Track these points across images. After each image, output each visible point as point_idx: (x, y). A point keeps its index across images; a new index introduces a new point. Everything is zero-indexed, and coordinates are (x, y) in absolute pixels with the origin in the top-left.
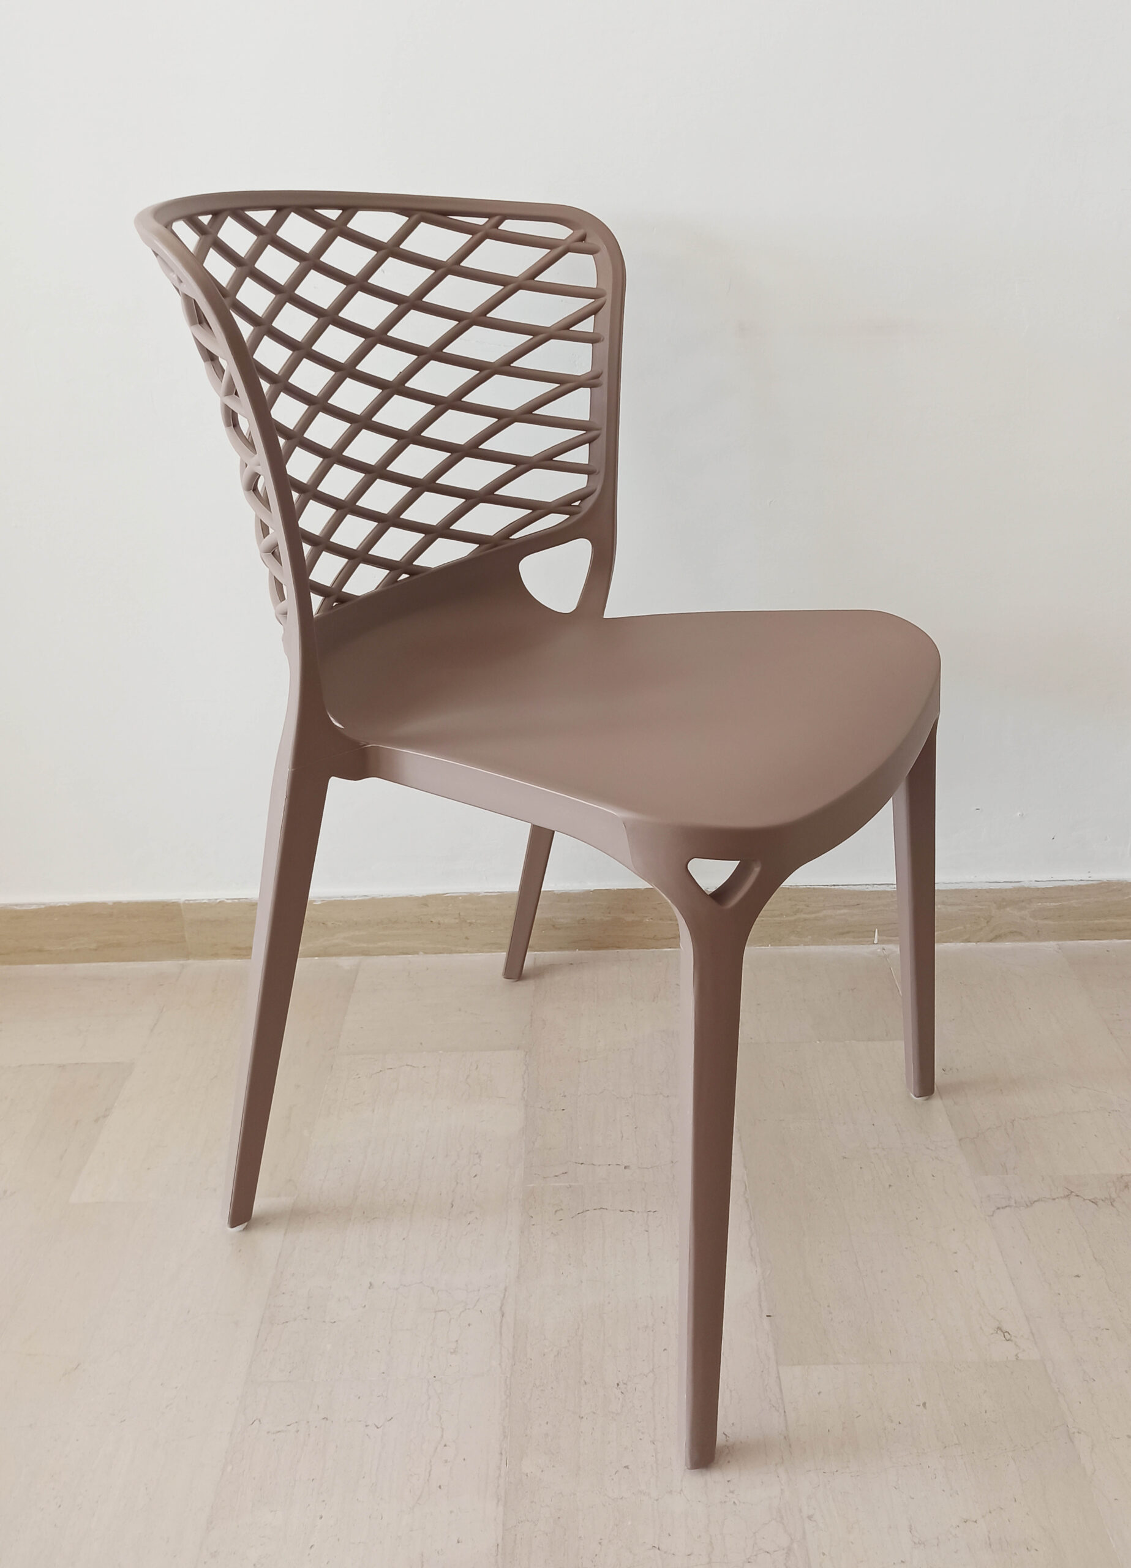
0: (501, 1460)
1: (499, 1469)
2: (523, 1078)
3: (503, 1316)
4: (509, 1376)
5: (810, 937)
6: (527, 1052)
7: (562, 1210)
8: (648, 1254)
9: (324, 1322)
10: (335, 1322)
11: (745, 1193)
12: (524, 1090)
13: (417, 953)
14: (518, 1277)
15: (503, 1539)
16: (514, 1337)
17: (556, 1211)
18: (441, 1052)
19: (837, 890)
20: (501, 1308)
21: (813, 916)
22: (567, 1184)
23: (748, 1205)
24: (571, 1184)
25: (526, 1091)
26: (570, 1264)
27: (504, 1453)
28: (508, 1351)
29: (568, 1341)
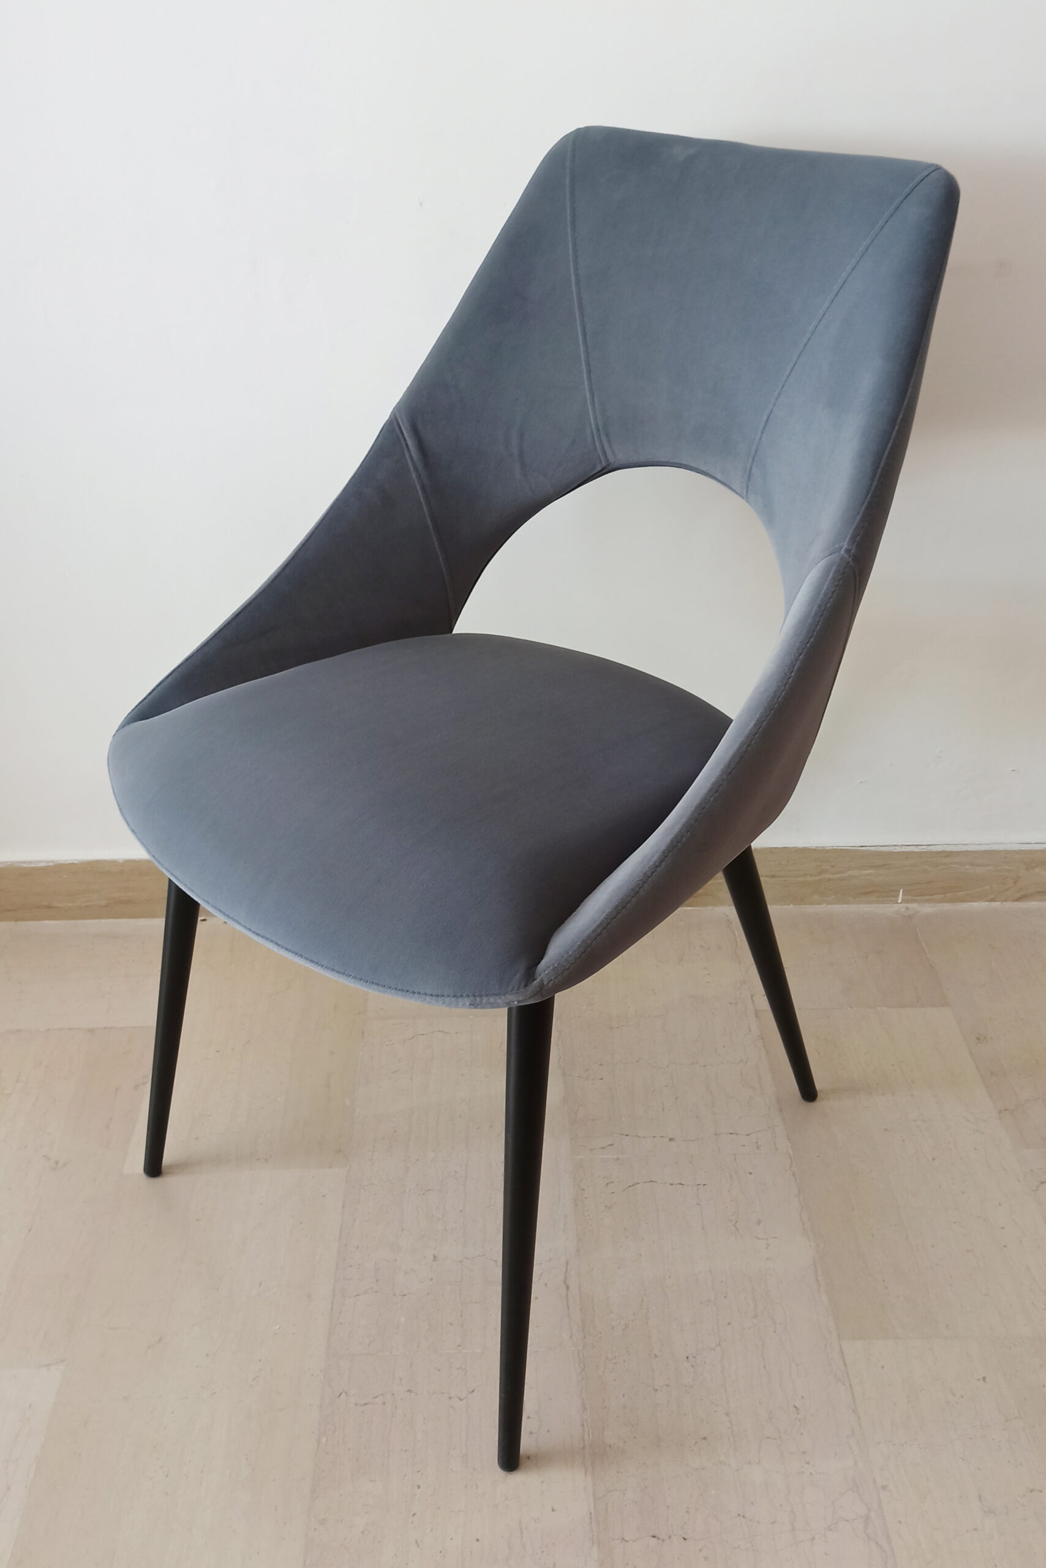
0: (584, 1431)
1: (583, 1439)
2: (557, 1045)
3: (568, 1288)
4: (581, 1349)
5: (833, 897)
6: (558, 1018)
8: (703, 1228)
9: (394, 1294)
10: (405, 1295)
11: (791, 1167)
14: (578, 1251)
15: (595, 1508)
16: (581, 1310)
17: (607, 1184)
18: (471, 1017)
19: (864, 851)
20: (565, 1282)
21: (838, 876)
22: (615, 1156)
23: (795, 1179)
24: (620, 1156)
25: (562, 1059)
26: (627, 1237)
27: (585, 1424)
28: (577, 1324)
29: (634, 1314)
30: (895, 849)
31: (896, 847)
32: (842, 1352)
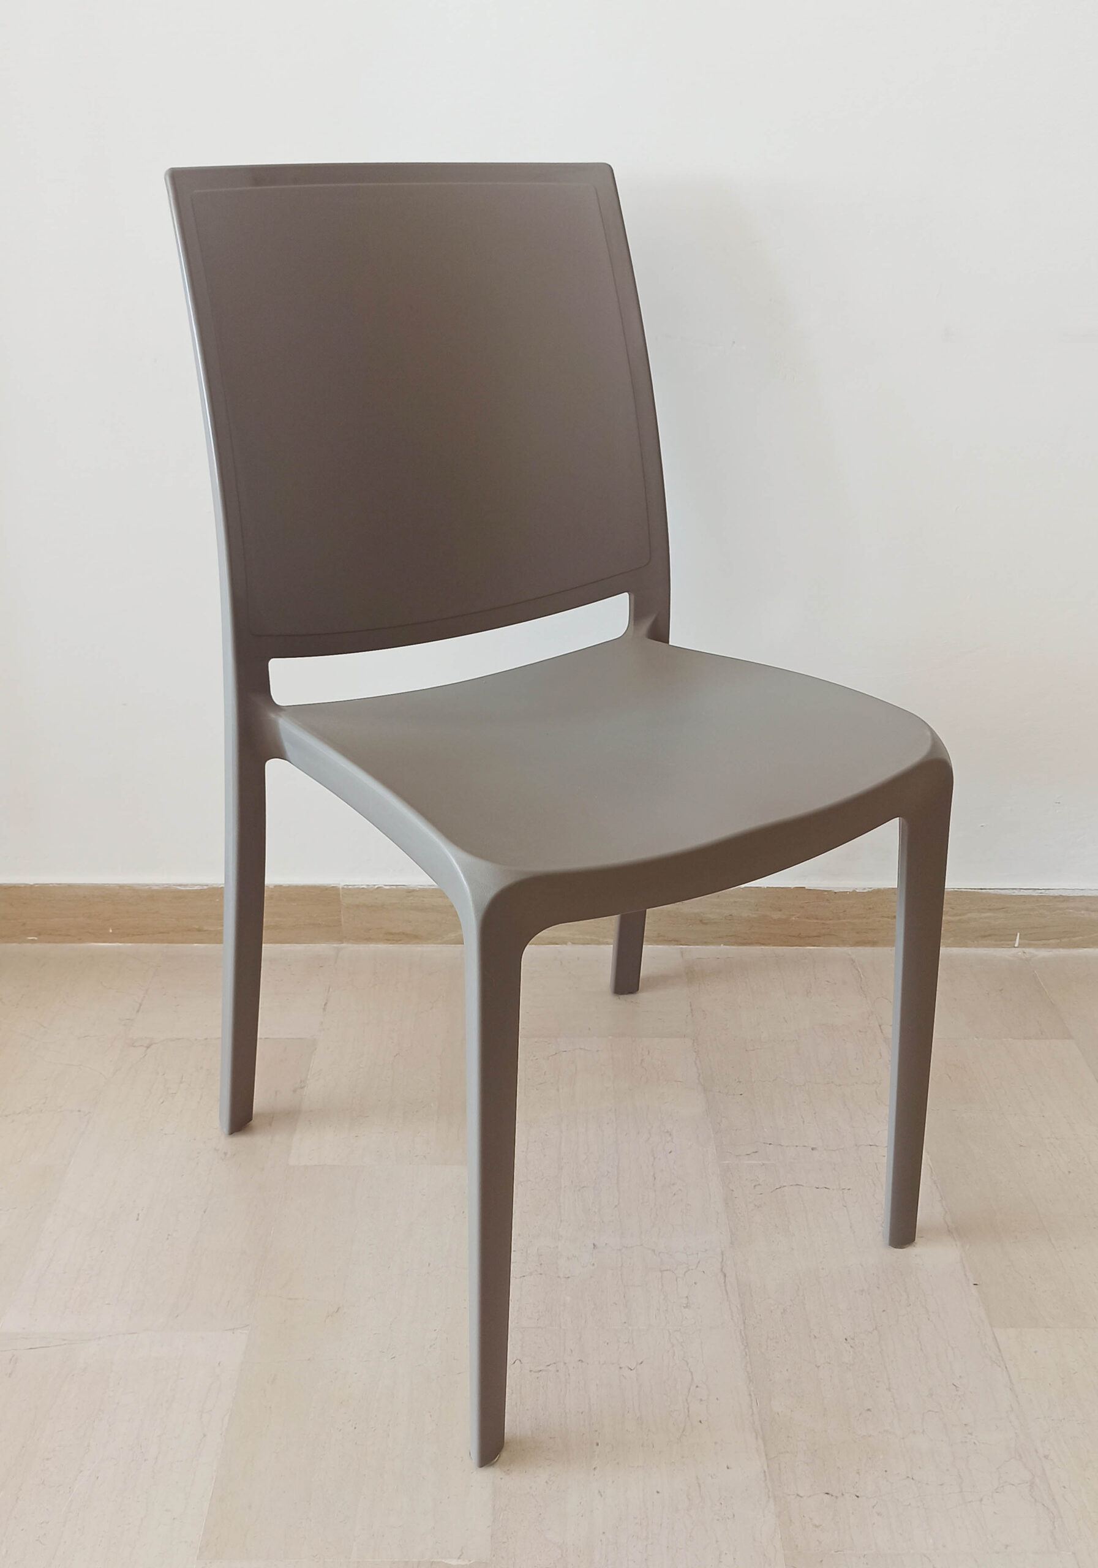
0: (752, 1400)
1: (751, 1407)
2: (696, 1064)
3: (725, 1276)
4: (742, 1328)
5: (952, 939)
6: (694, 1040)
7: (759, 1185)
8: (851, 1227)
9: (559, 1277)
10: (568, 1277)
11: (932, 1176)
12: (699, 1075)
13: (566, 943)
14: (732, 1243)
15: (768, 1466)
16: (739, 1295)
17: (755, 1186)
18: (609, 1037)
20: (722, 1270)
21: (958, 918)
22: (760, 1162)
23: (937, 1187)
24: (764, 1162)
25: (701, 1077)
26: (778, 1233)
27: (752, 1393)
28: (737, 1307)
29: (791, 1300)
30: (1014, 893)
31: (1015, 891)
32: (995, 1338)
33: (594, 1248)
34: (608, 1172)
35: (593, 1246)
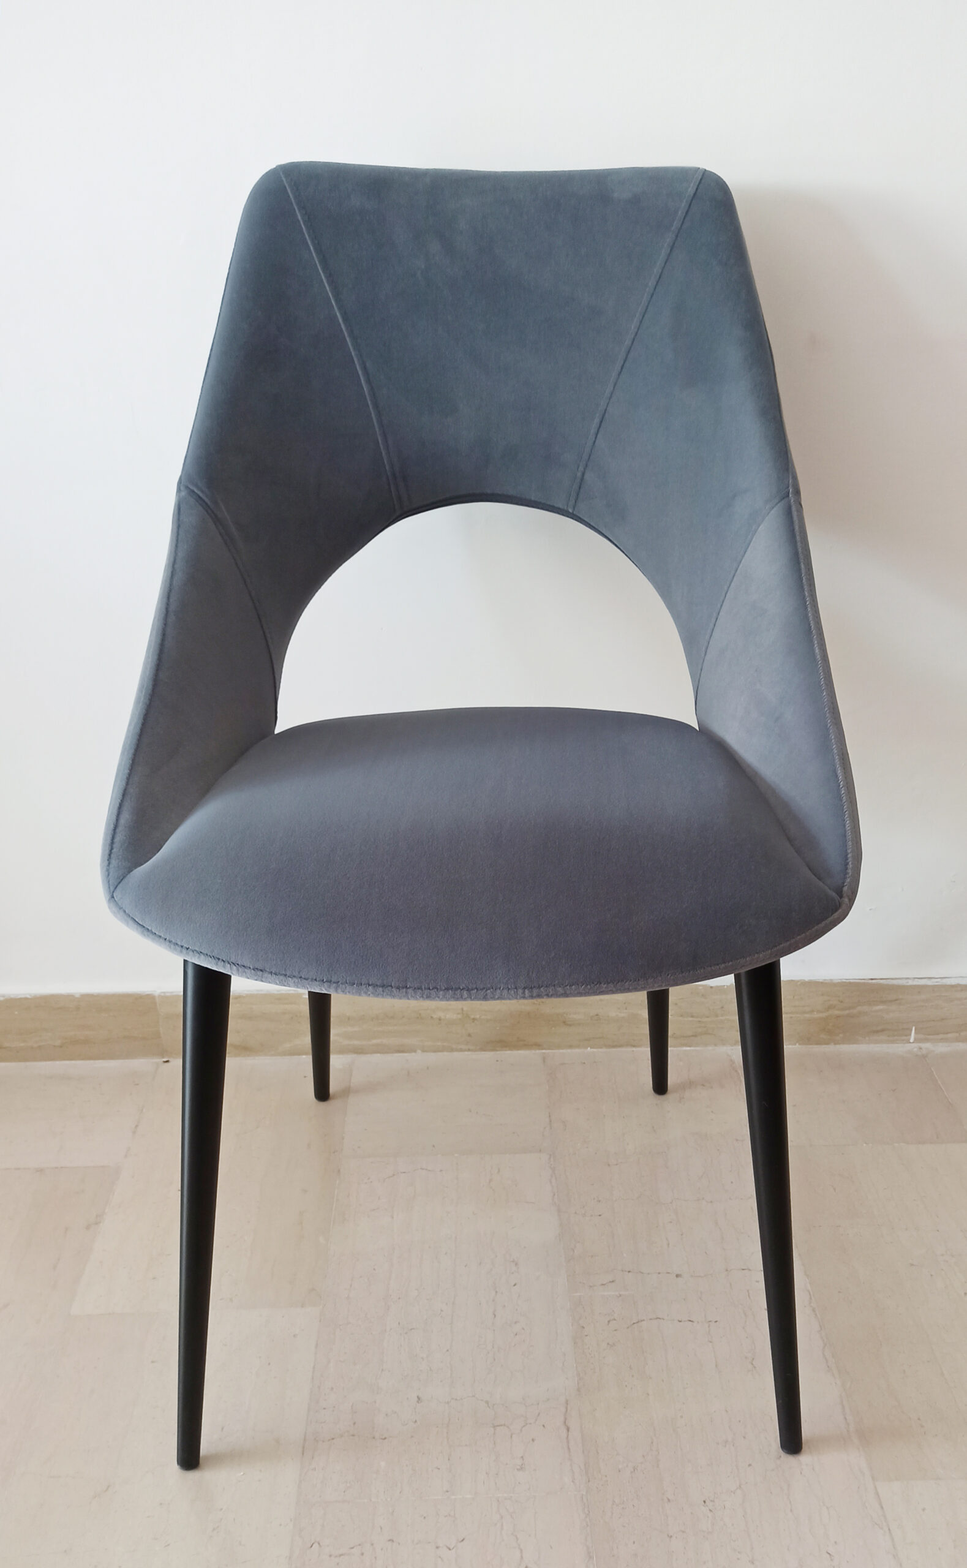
2: (551, 1182)
3: (568, 1430)
4: (584, 1493)
5: (841, 1035)
6: (550, 1155)
7: (615, 1320)
8: (716, 1366)
9: (374, 1438)
10: (385, 1438)
11: (810, 1303)
12: (554, 1195)
13: (415, 1051)
14: (579, 1390)
16: (583, 1452)
17: (609, 1321)
18: (456, 1155)
19: (874, 984)
20: (565, 1422)
21: (847, 1012)
22: (617, 1293)
23: (816, 1315)
24: (621, 1293)
25: (556, 1196)
26: (633, 1377)
28: (580, 1467)
29: (643, 1456)
31: (909, 980)
32: (877, 1494)
33: (418, 1402)
34: (442, 1311)
35: (416, 1399)
